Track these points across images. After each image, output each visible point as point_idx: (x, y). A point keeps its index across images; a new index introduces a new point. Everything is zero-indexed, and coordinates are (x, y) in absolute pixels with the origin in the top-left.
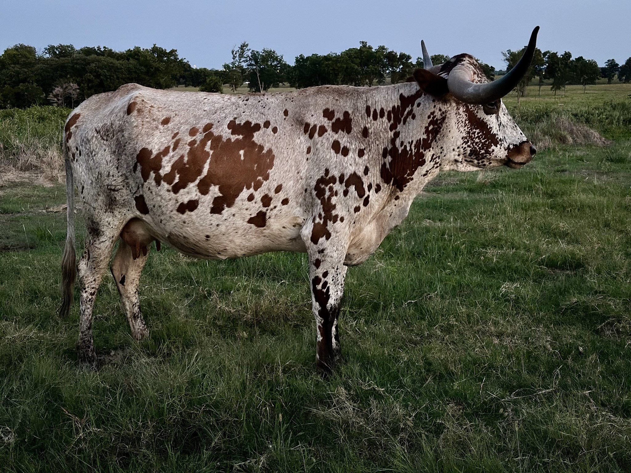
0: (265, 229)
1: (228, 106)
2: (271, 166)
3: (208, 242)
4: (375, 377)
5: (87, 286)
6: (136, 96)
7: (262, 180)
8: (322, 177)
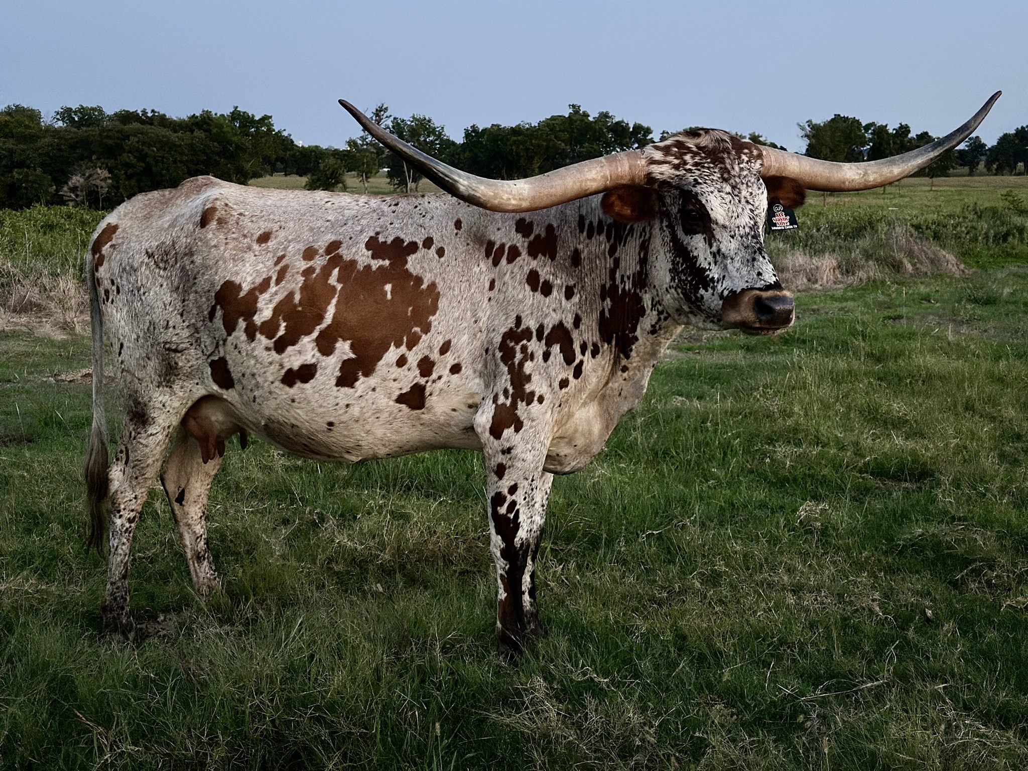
0: (423, 413)
1: (364, 214)
2: (434, 309)
3: (331, 434)
4: (593, 661)
5: (122, 506)
6: (215, 197)
7: (420, 333)
8: (511, 329)
